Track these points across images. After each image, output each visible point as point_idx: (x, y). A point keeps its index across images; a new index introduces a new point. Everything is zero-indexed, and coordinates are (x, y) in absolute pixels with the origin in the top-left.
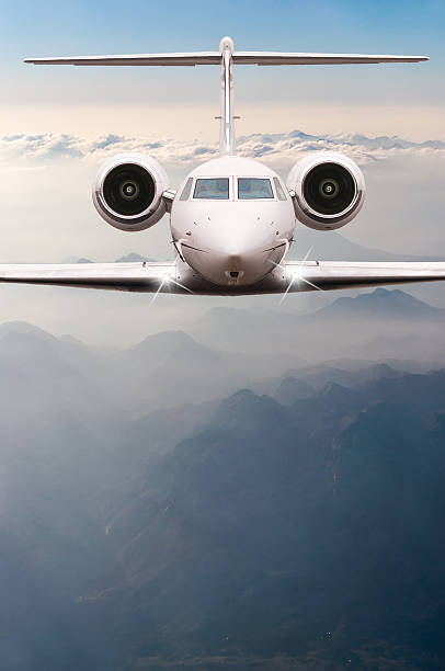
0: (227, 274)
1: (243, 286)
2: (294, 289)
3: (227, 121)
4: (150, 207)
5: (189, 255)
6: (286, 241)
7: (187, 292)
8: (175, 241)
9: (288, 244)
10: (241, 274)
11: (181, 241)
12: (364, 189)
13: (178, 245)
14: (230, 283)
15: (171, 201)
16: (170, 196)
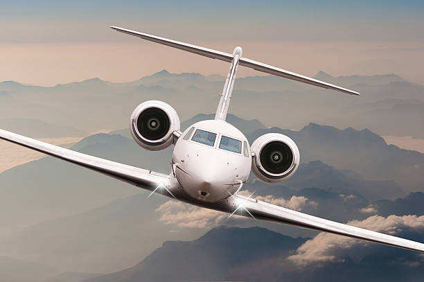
0: (199, 192)
1: (207, 202)
2: (238, 213)
4: (163, 138)
5: (179, 174)
6: (241, 182)
8: (173, 163)
9: (242, 184)
10: (208, 194)
11: (177, 164)
13: (174, 166)
14: (200, 198)
15: (178, 138)
16: (178, 135)
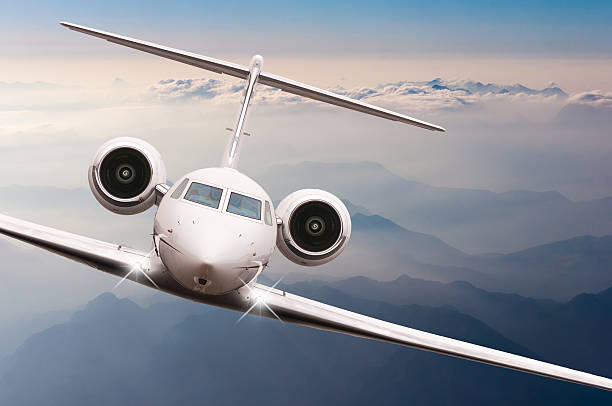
0: (196, 279)
1: (206, 295)
2: (255, 311)
3: (237, 135)
4: (140, 196)
5: (164, 251)
6: (261, 264)
7: (152, 286)
8: (155, 234)
9: (261, 267)
10: (209, 283)
11: (161, 235)
12: (348, 236)
13: (157, 238)
14: (196, 289)
15: (162, 195)
16: (163, 191)
